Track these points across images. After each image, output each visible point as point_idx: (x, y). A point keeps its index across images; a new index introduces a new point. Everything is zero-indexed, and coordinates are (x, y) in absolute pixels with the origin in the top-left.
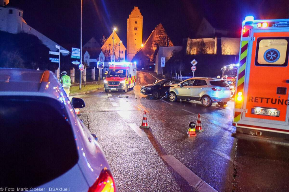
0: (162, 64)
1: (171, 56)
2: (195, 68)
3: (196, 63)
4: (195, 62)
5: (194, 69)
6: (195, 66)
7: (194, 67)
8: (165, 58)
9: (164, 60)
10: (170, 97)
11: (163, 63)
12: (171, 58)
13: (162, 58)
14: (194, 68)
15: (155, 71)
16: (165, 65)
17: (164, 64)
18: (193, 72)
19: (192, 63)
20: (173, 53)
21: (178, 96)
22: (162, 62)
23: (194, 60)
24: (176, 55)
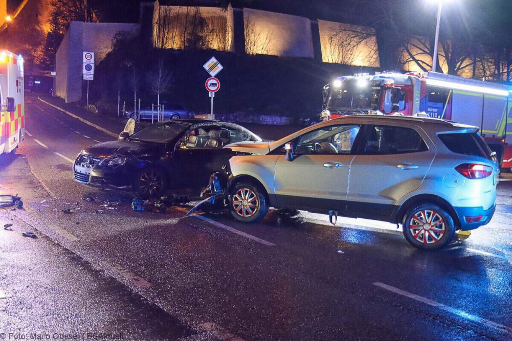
0: (85, 71)
1: (110, 50)
2: (215, 84)
3: (220, 67)
4: (215, 65)
5: (212, 87)
6: (217, 76)
7: (214, 82)
8: (93, 54)
9: (92, 61)
10: (235, 203)
11: (88, 68)
12: (109, 55)
13: (85, 53)
14: (213, 84)
15: (55, 93)
16: (94, 75)
17: (92, 72)
18: (210, 96)
19: (207, 66)
20: (117, 41)
21: (276, 196)
22: (84, 65)
23: (213, 60)
24: (122, 46)
